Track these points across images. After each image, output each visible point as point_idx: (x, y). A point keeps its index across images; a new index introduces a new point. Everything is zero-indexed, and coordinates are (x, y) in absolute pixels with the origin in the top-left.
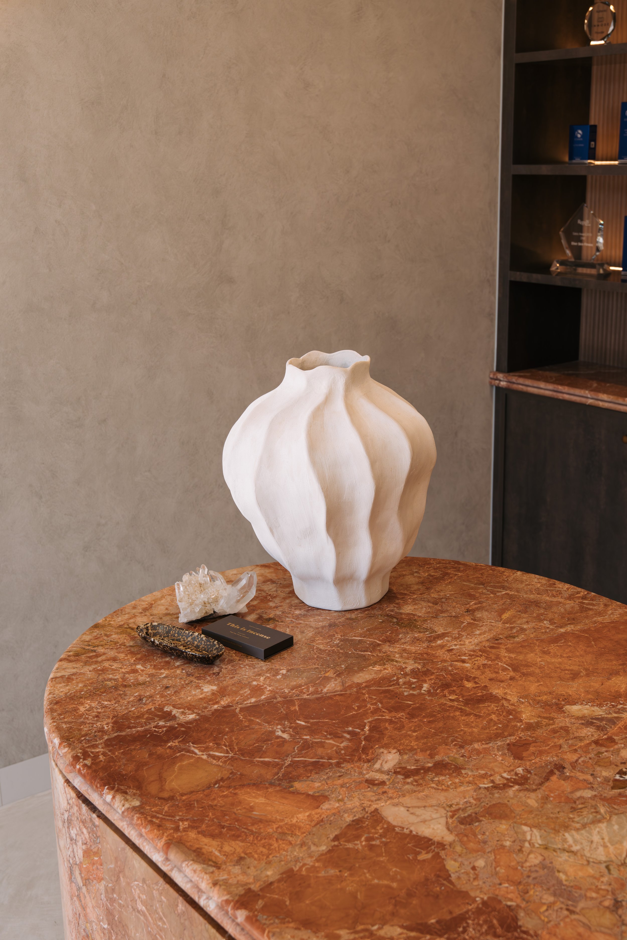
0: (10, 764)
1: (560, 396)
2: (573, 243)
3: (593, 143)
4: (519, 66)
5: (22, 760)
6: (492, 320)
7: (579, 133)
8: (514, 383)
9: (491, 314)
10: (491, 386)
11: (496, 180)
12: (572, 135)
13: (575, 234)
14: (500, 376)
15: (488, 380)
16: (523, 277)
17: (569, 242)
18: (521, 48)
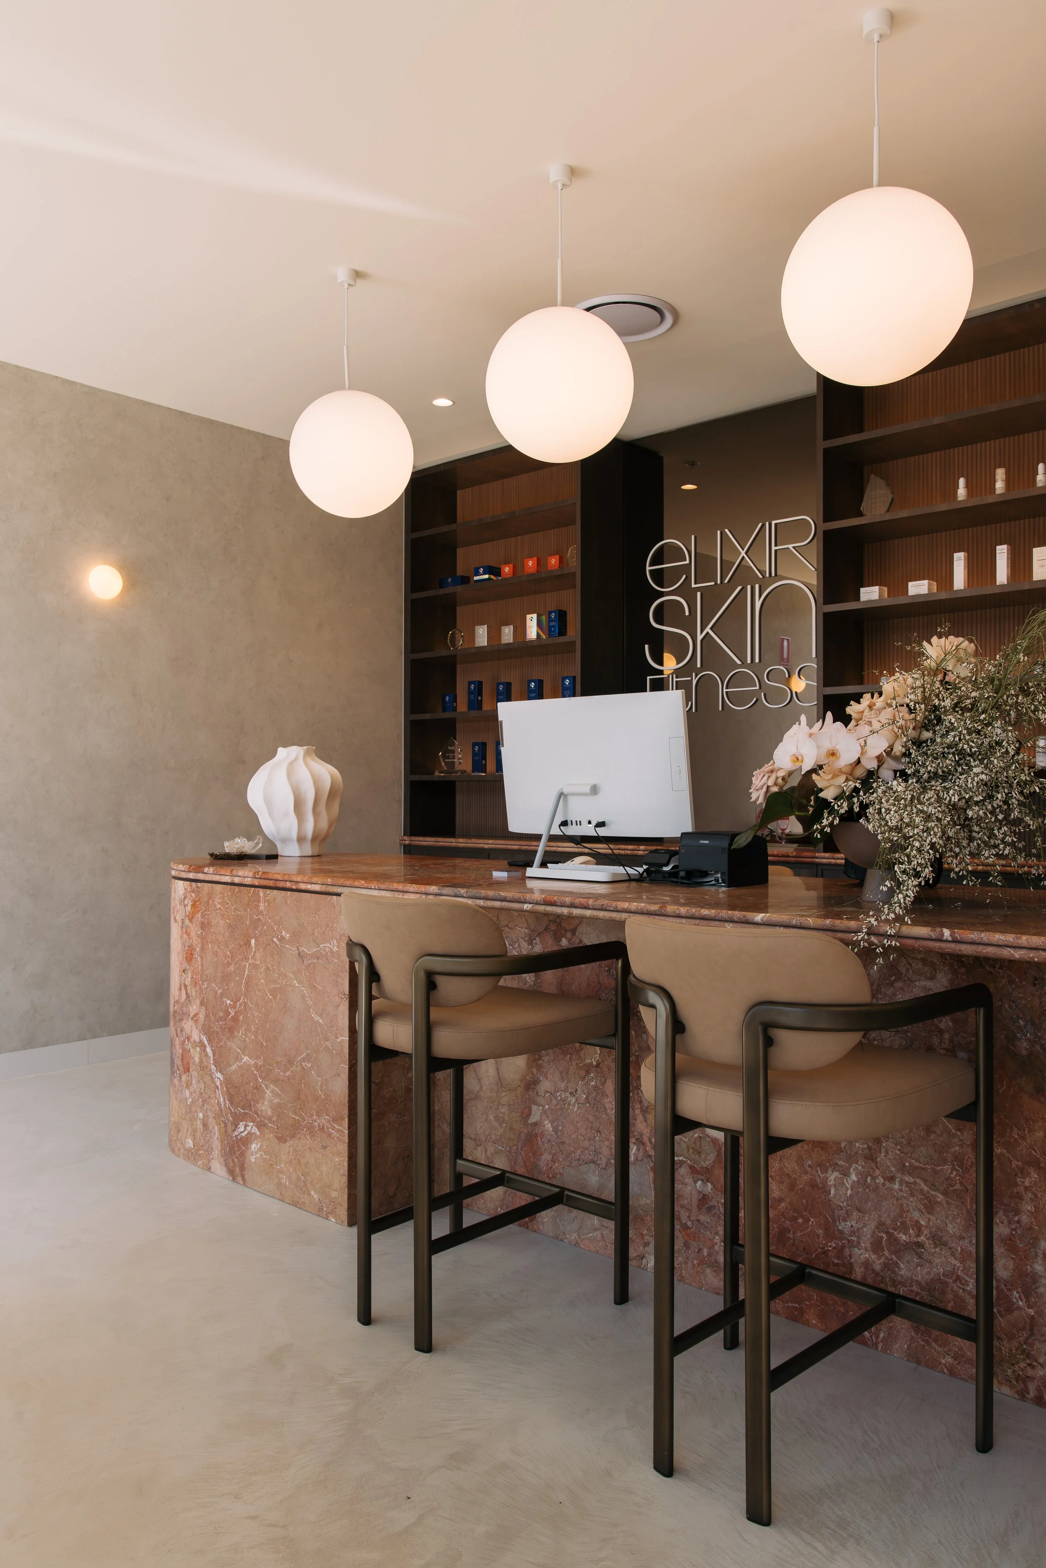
0: (95, 1038)
1: (438, 844)
2: (446, 760)
3: (455, 704)
4: (413, 661)
5: (102, 1037)
6: (400, 805)
7: (447, 698)
8: (413, 841)
9: (400, 801)
10: (401, 845)
11: (401, 723)
12: (444, 700)
13: (447, 755)
14: (405, 838)
15: (398, 841)
16: (417, 778)
17: (444, 760)
18: (413, 651)
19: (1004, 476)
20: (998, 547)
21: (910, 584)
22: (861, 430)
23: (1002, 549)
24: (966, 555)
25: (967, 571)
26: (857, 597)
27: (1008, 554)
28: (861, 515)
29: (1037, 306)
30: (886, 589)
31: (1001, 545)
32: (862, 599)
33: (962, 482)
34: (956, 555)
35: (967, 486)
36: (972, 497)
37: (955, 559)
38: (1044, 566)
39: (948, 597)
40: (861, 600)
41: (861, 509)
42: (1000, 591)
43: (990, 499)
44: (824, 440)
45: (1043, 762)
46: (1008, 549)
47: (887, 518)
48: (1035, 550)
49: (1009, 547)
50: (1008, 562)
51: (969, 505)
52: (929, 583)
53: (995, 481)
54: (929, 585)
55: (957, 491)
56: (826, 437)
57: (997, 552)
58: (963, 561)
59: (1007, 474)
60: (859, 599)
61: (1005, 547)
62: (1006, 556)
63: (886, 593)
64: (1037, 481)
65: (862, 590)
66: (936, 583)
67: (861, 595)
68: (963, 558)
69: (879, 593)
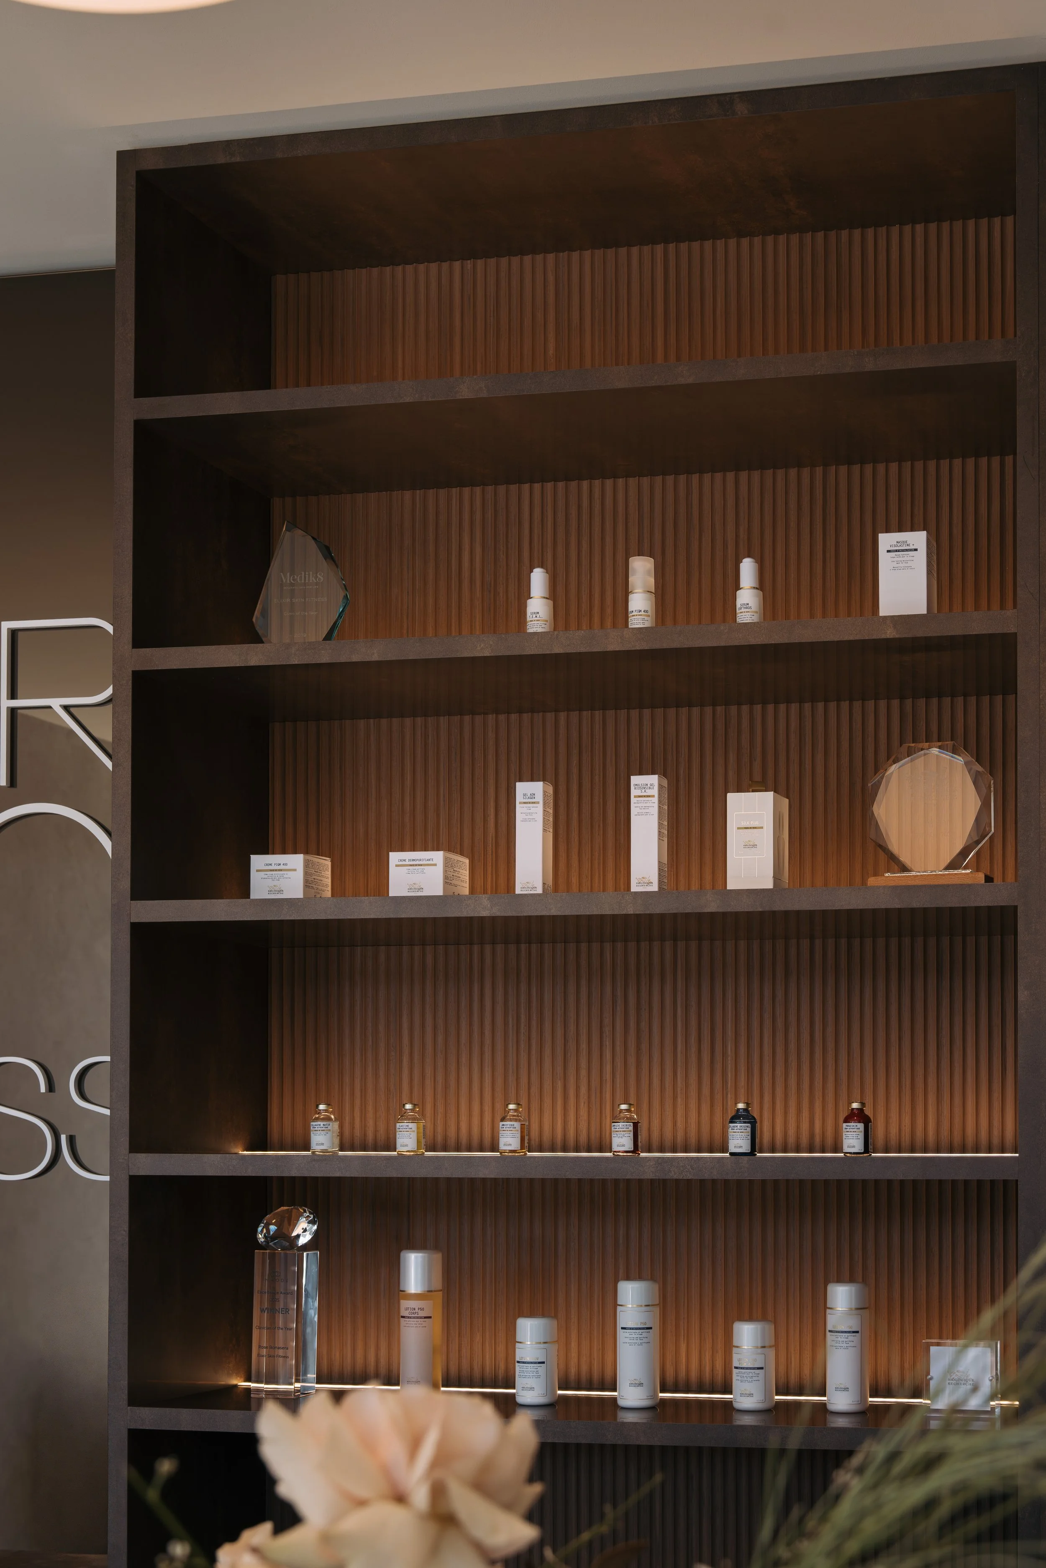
19: (652, 580)
20: (635, 780)
21: (395, 857)
22: (264, 382)
23: (644, 787)
24: (550, 789)
25: (550, 836)
26: (243, 888)
27: (660, 802)
28: (255, 638)
29: (741, 109)
30: (326, 863)
31: (641, 773)
32: (255, 894)
33: (538, 579)
34: (523, 789)
35: (553, 594)
36: (567, 628)
37: (519, 798)
38: (754, 846)
39: (497, 911)
40: (252, 897)
41: (254, 620)
42: (640, 910)
43: (612, 642)
44: (139, 393)
45: (751, 1395)
46: (661, 787)
47: (325, 656)
48: (732, 798)
49: (665, 783)
50: (660, 825)
51: (557, 650)
52: (447, 862)
53: (627, 593)
54: (447, 863)
55: (526, 607)
56: (143, 388)
57: (634, 792)
58: (540, 807)
59: (660, 573)
60: (245, 891)
61: (653, 780)
62: (656, 805)
63: (328, 873)
64: (738, 605)
65: (257, 861)
66: (467, 861)
67: (255, 877)
68: (539, 797)
69: (306, 873)
